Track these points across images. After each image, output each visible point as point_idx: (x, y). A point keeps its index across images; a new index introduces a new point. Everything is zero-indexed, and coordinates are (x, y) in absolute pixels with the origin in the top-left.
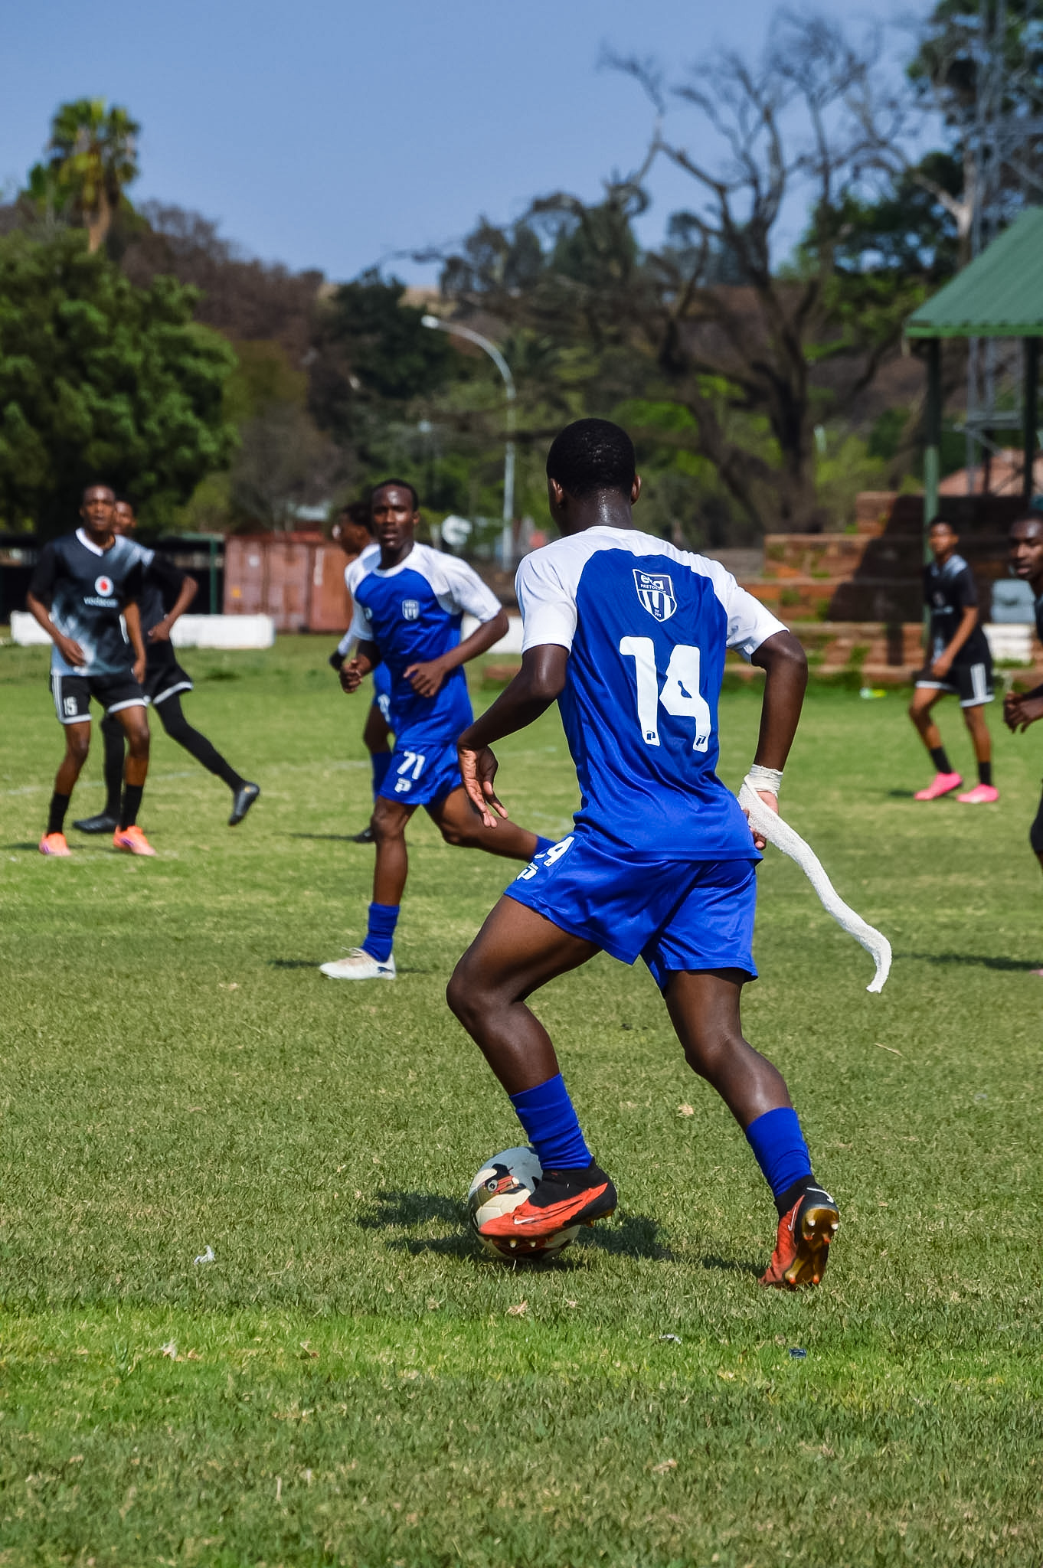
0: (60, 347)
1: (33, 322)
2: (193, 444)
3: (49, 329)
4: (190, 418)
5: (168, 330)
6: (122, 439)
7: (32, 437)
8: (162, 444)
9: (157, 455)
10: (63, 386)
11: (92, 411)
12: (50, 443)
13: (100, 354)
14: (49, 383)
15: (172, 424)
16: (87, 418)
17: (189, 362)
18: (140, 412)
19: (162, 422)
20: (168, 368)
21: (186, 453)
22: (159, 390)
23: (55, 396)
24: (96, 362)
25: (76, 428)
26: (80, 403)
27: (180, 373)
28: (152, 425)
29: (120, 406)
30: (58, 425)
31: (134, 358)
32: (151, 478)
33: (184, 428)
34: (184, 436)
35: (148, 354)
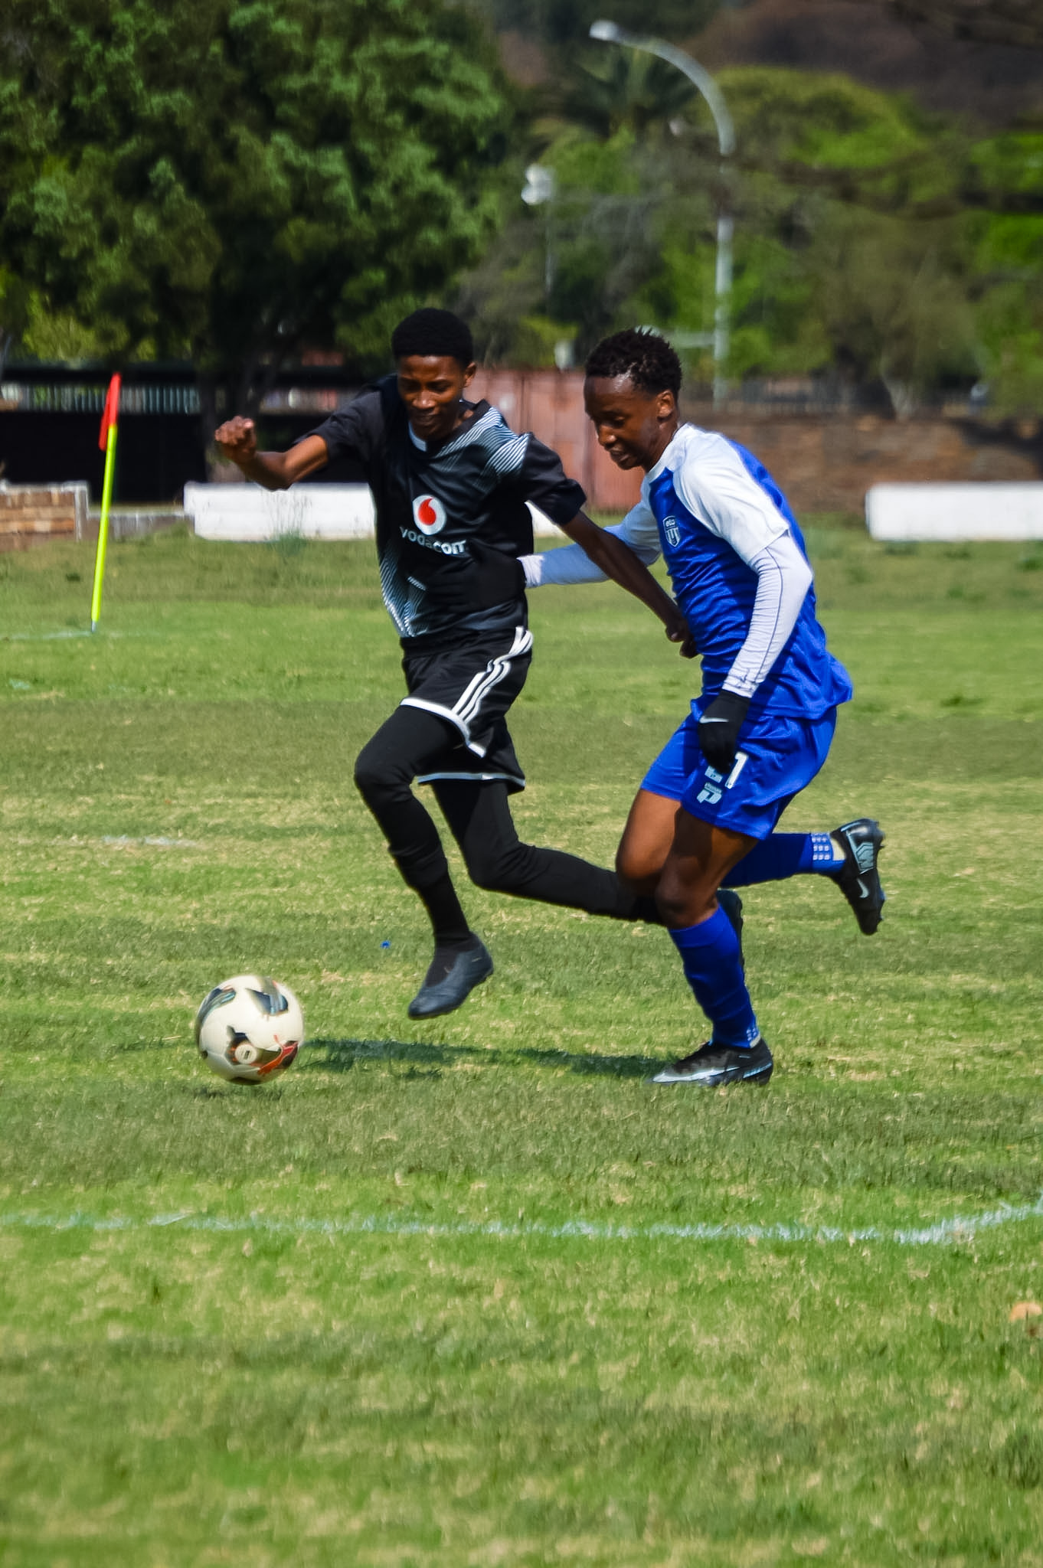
0: (235, 76)
1: (185, 37)
2: (443, 223)
3: (216, 48)
4: (435, 181)
5: (393, 46)
6: (333, 213)
7: (196, 212)
8: (395, 222)
9: (388, 239)
10: (242, 133)
11: (288, 169)
12: (223, 223)
13: (295, 82)
14: (217, 128)
15: (411, 193)
16: (280, 181)
17: (425, 95)
18: (362, 172)
19: (396, 189)
20: (394, 103)
21: (432, 236)
22: (385, 136)
23: (230, 152)
24: (291, 97)
25: (266, 196)
26: (270, 161)
27: (416, 113)
28: (381, 193)
29: (333, 162)
30: (240, 191)
31: (346, 87)
32: (377, 277)
33: (429, 198)
34: (429, 208)
35: (366, 82)
